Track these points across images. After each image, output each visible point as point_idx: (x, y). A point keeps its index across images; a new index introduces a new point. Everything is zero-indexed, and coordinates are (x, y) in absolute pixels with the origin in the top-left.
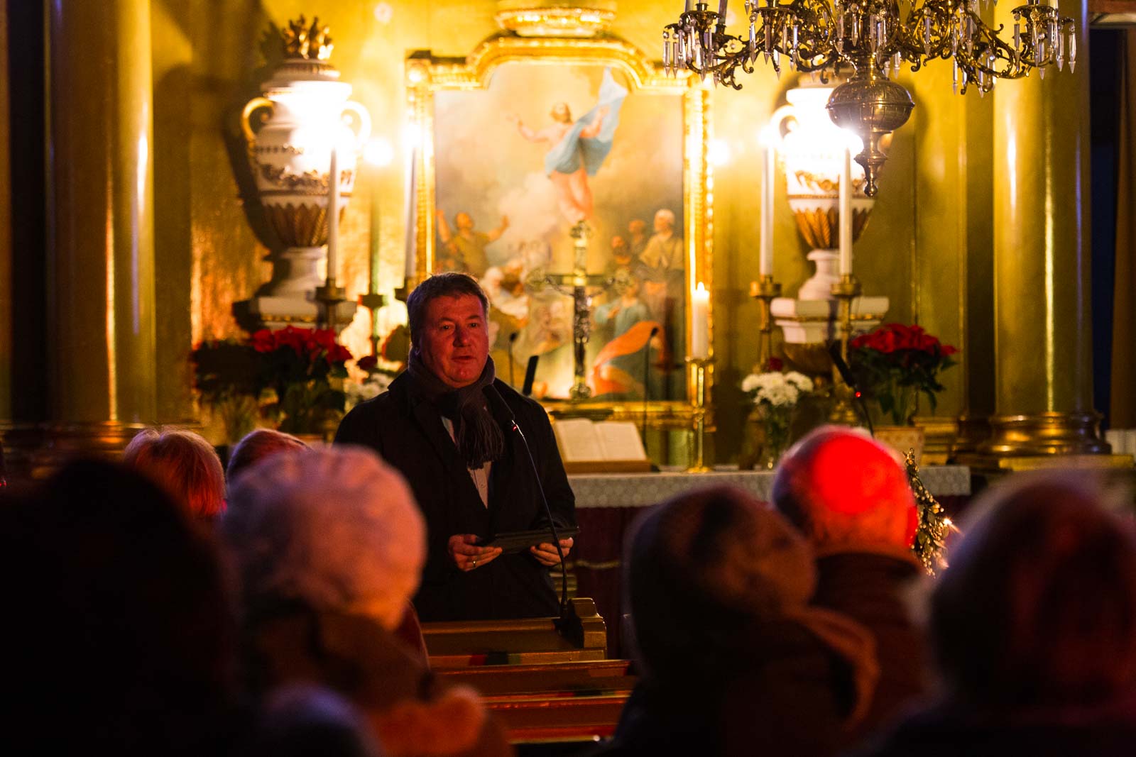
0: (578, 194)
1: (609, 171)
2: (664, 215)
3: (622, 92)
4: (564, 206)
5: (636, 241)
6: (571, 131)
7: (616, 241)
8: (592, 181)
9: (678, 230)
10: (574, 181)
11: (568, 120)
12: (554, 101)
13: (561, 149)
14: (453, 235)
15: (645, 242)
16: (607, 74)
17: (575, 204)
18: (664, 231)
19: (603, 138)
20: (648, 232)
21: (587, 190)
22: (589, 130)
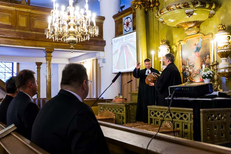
0: (197, 55)
1: (201, 51)
2: (208, 56)
3: (202, 40)
4: (196, 57)
5: (205, 60)
6: (196, 46)
7: (202, 60)
8: (199, 53)
9: (209, 58)
10: (197, 53)
11: (196, 45)
12: (194, 43)
13: (195, 49)
14: (184, 62)
15: (206, 60)
16: (200, 38)
17: (197, 56)
18: (208, 58)
19: (200, 47)
20: (206, 59)
21: (198, 54)
22: (198, 46)
